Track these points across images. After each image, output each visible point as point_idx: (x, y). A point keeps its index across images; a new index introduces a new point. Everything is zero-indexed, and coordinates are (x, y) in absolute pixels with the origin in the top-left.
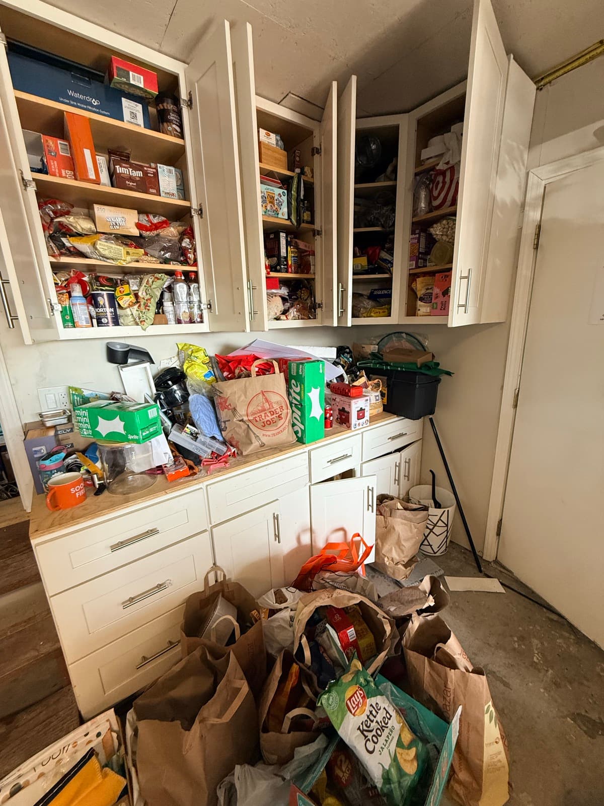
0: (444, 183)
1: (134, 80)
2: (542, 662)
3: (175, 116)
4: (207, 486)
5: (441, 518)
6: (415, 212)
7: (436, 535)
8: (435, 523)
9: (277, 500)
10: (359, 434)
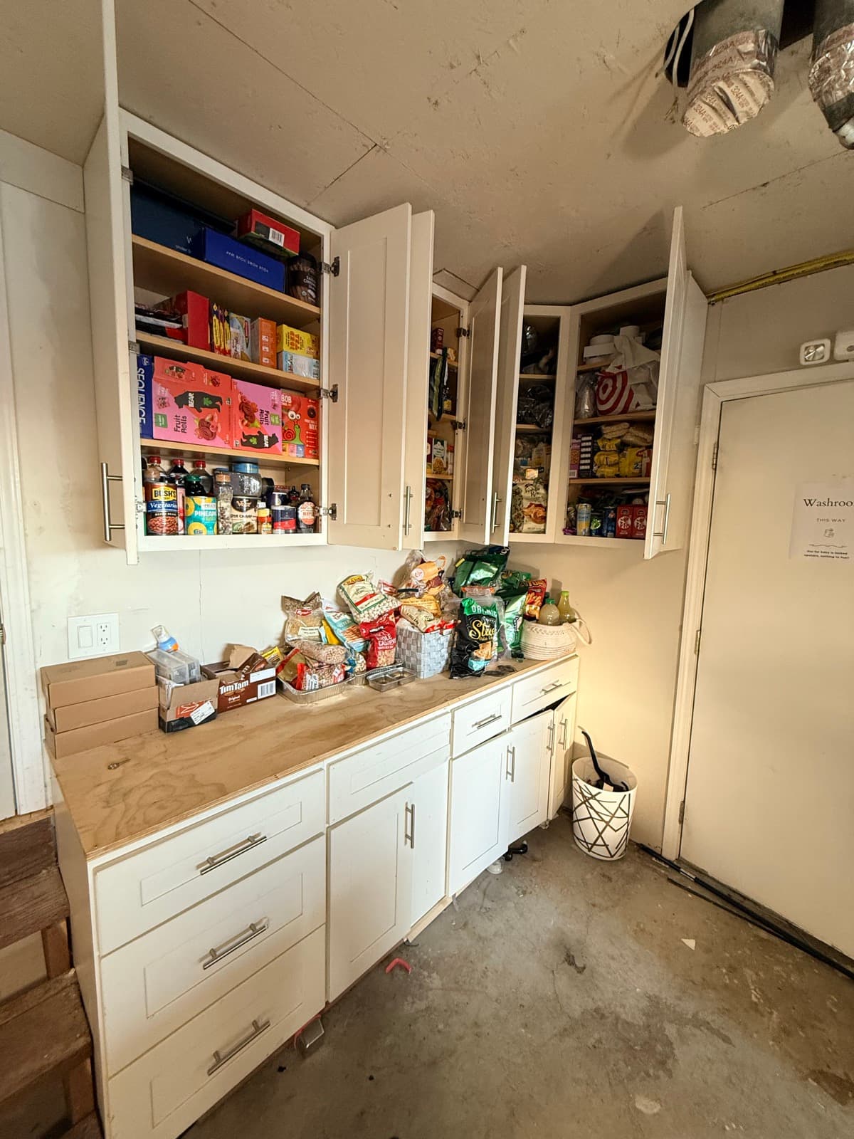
0: (614, 388)
1: (273, 237)
2: (762, 1001)
3: (312, 280)
4: (330, 765)
5: (621, 806)
6: (577, 415)
7: (613, 829)
8: (613, 813)
9: (411, 783)
10: (508, 686)
